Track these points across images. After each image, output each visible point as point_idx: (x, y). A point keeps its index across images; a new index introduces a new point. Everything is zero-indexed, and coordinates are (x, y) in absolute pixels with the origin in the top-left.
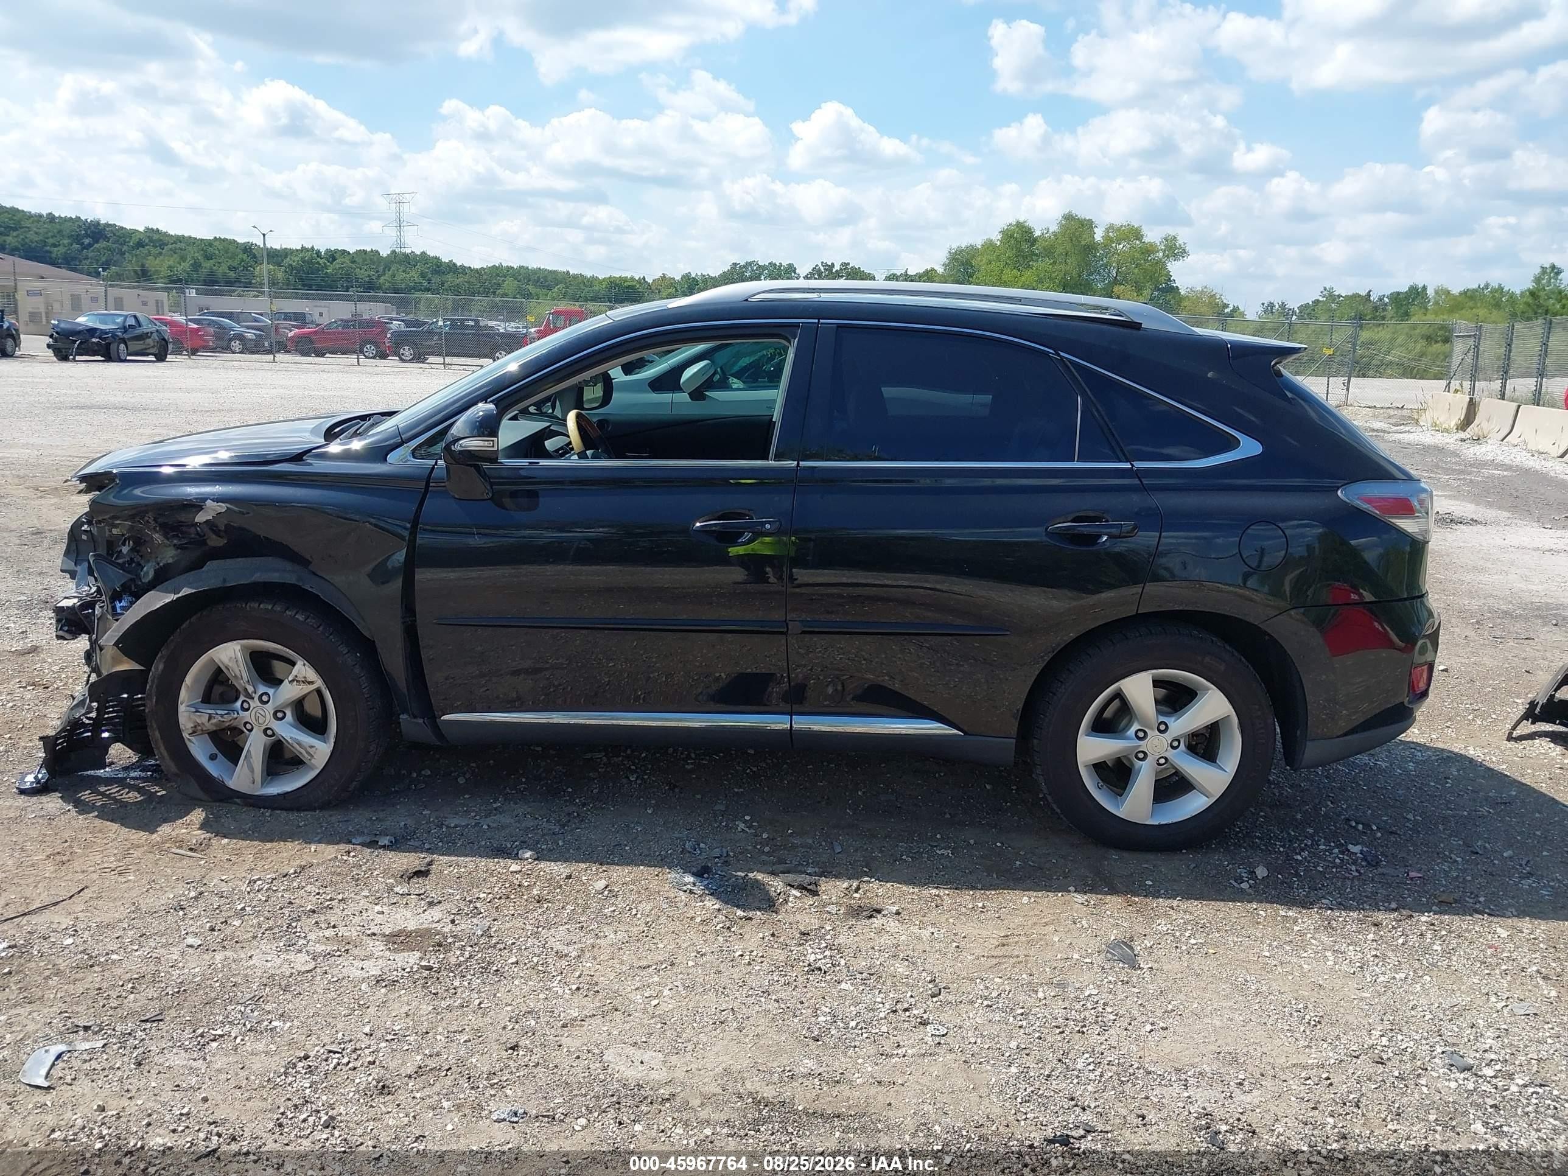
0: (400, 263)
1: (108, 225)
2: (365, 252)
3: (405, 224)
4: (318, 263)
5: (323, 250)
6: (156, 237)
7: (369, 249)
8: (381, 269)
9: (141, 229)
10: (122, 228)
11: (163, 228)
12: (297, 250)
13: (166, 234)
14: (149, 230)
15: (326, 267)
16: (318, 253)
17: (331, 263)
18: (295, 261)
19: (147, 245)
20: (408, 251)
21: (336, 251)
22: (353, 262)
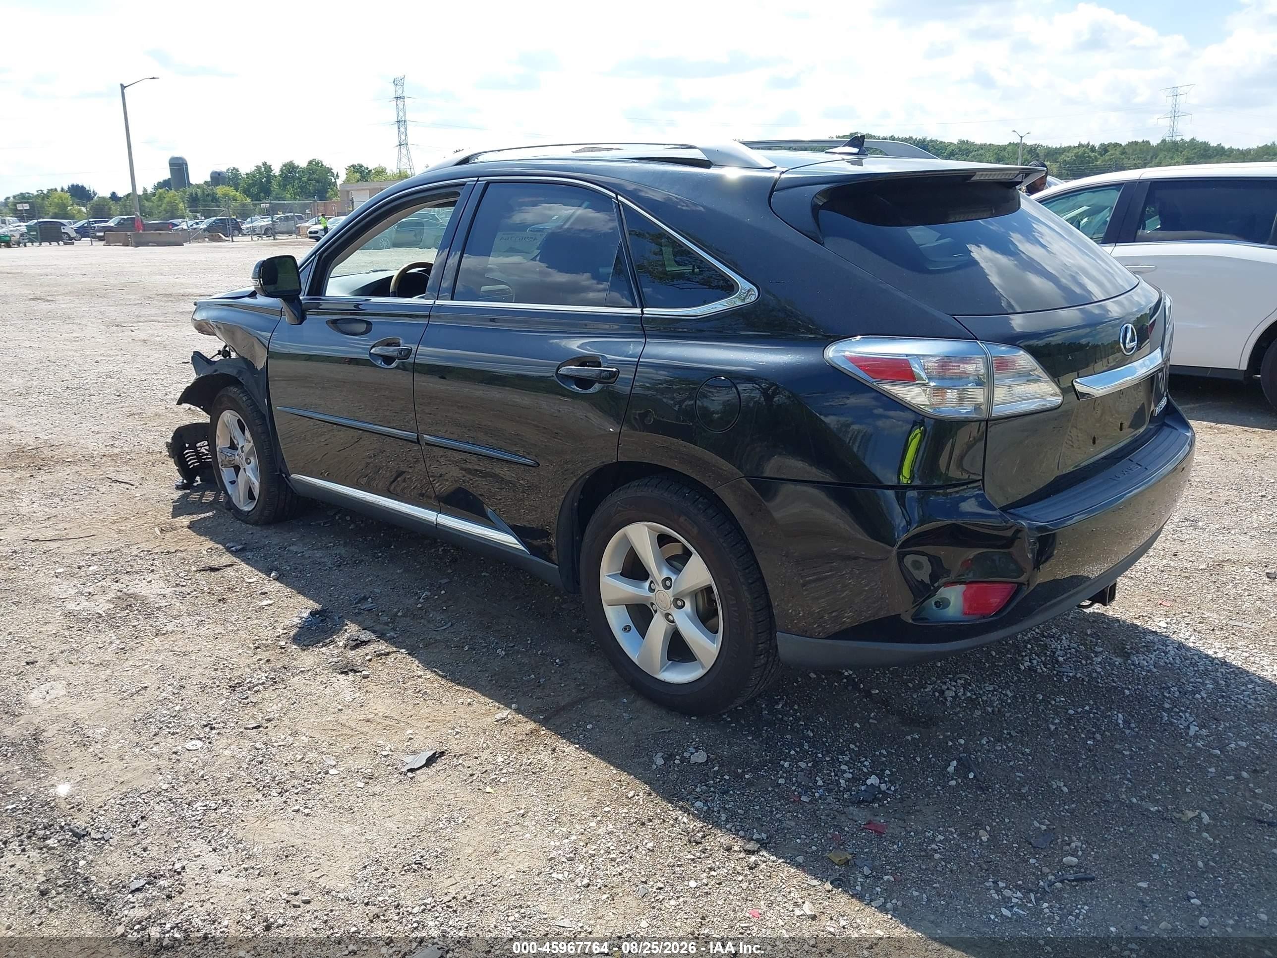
0: (1169, 150)
1: (932, 141)
2: (1136, 143)
3: (1179, 114)
4: (1089, 157)
5: (1097, 145)
6: (964, 147)
7: (1140, 140)
8: (1149, 157)
9: (956, 142)
10: (941, 142)
11: (971, 140)
12: (1075, 147)
13: (973, 144)
14: (962, 142)
15: (1096, 159)
16: (1093, 149)
17: (1102, 156)
18: (1069, 157)
19: (957, 154)
20: (1178, 139)
21: (1110, 144)
22: (1123, 153)
